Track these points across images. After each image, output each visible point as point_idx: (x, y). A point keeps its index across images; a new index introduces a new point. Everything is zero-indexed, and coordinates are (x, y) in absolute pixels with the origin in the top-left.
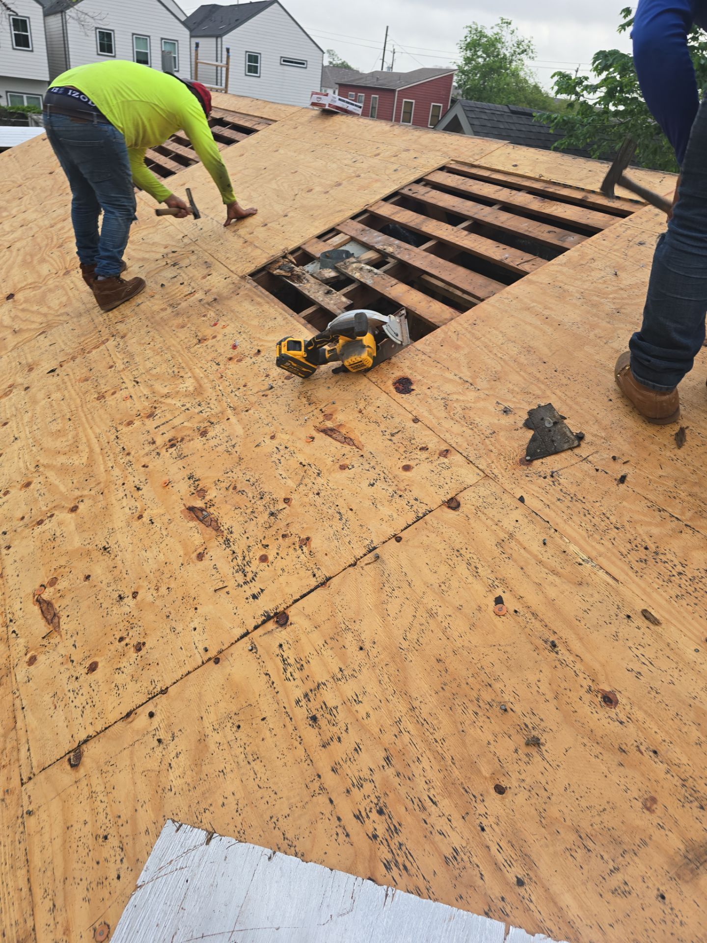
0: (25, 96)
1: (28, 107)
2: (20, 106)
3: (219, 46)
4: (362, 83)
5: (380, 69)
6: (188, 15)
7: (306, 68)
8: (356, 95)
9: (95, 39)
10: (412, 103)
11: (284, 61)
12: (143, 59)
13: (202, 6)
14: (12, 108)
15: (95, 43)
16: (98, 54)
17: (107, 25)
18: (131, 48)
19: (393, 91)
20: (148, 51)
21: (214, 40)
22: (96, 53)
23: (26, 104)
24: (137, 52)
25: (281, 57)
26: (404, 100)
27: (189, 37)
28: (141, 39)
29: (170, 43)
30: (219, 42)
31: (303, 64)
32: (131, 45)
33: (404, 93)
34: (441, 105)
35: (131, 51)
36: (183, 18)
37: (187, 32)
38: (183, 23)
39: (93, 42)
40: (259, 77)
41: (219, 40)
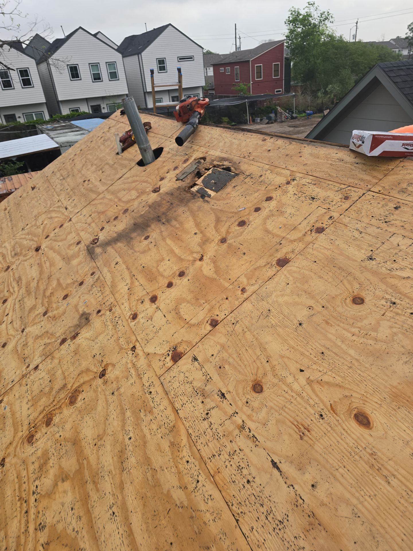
0: (33, 114)
1: (36, 120)
2: (31, 121)
3: (140, 59)
4: (227, 61)
5: (235, 51)
6: (119, 45)
7: (193, 60)
8: (225, 69)
9: (68, 72)
10: (261, 66)
11: (180, 59)
12: (97, 78)
13: (126, 38)
14: (28, 123)
15: (68, 74)
16: (71, 80)
17: (73, 62)
18: (90, 72)
19: (248, 61)
20: (100, 72)
21: (137, 56)
22: (70, 80)
23: (35, 119)
24: (93, 74)
25: (178, 57)
26: (256, 65)
27: (121, 58)
28: (95, 66)
29: (111, 65)
30: (140, 57)
31: (192, 58)
32: (89, 70)
33: (255, 61)
34: (279, 63)
35: (90, 74)
36: (116, 48)
37: (120, 55)
38: (117, 50)
39: (67, 73)
40: (167, 72)
41: (140, 55)
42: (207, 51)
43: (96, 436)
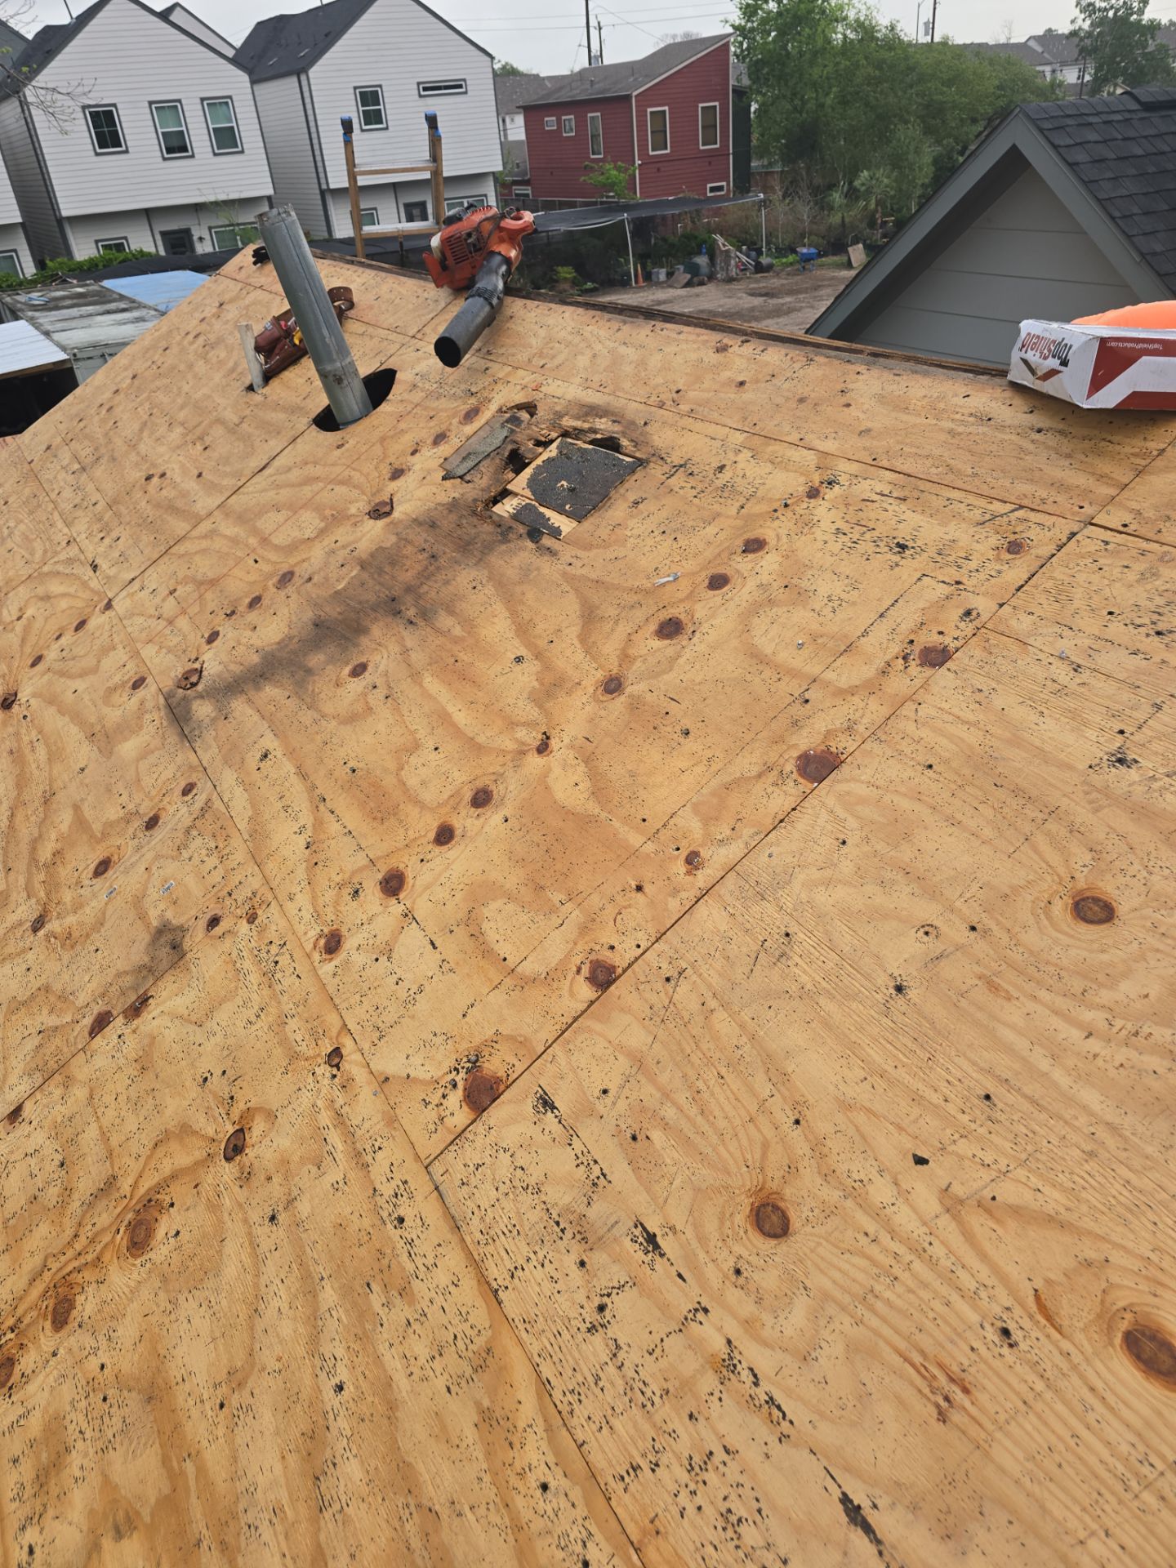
3: (306, 89)
4: (564, 96)
5: (587, 65)
6: (238, 43)
7: (466, 93)
8: (559, 121)
9: (85, 128)
10: (664, 112)
11: (425, 89)
12: (176, 146)
13: (259, 24)
15: (87, 134)
16: (97, 154)
17: (101, 97)
18: (153, 129)
19: (628, 98)
20: (184, 128)
21: (294, 79)
22: (93, 153)
24: (163, 133)
25: (419, 84)
26: (649, 110)
27: (249, 85)
28: (167, 109)
29: (217, 105)
30: (304, 82)
31: (460, 86)
32: (151, 123)
33: (646, 98)
34: (717, 104)
35: (154, 135)
36: (230, 53)
37: (244, 78)
38: (233, 61)
39: (82, 133)
40: (387, 128)
41: (303, 78)
42: (504, 67)
43: (224, 1375)
